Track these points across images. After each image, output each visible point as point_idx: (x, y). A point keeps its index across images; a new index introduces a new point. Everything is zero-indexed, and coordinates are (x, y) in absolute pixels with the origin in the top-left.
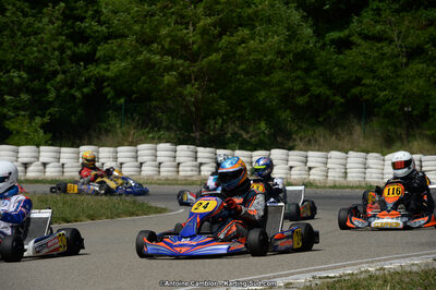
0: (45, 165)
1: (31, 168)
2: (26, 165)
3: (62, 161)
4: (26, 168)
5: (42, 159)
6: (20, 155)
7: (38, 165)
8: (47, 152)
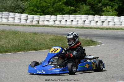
0: (109, 22)
1: (104, 23)
2: (103, 22)
3: (115, 21)
4: (103, 23)
5: (108, 20)
6: (101, 19)
7: (106, 22)
8: (110, 18)
